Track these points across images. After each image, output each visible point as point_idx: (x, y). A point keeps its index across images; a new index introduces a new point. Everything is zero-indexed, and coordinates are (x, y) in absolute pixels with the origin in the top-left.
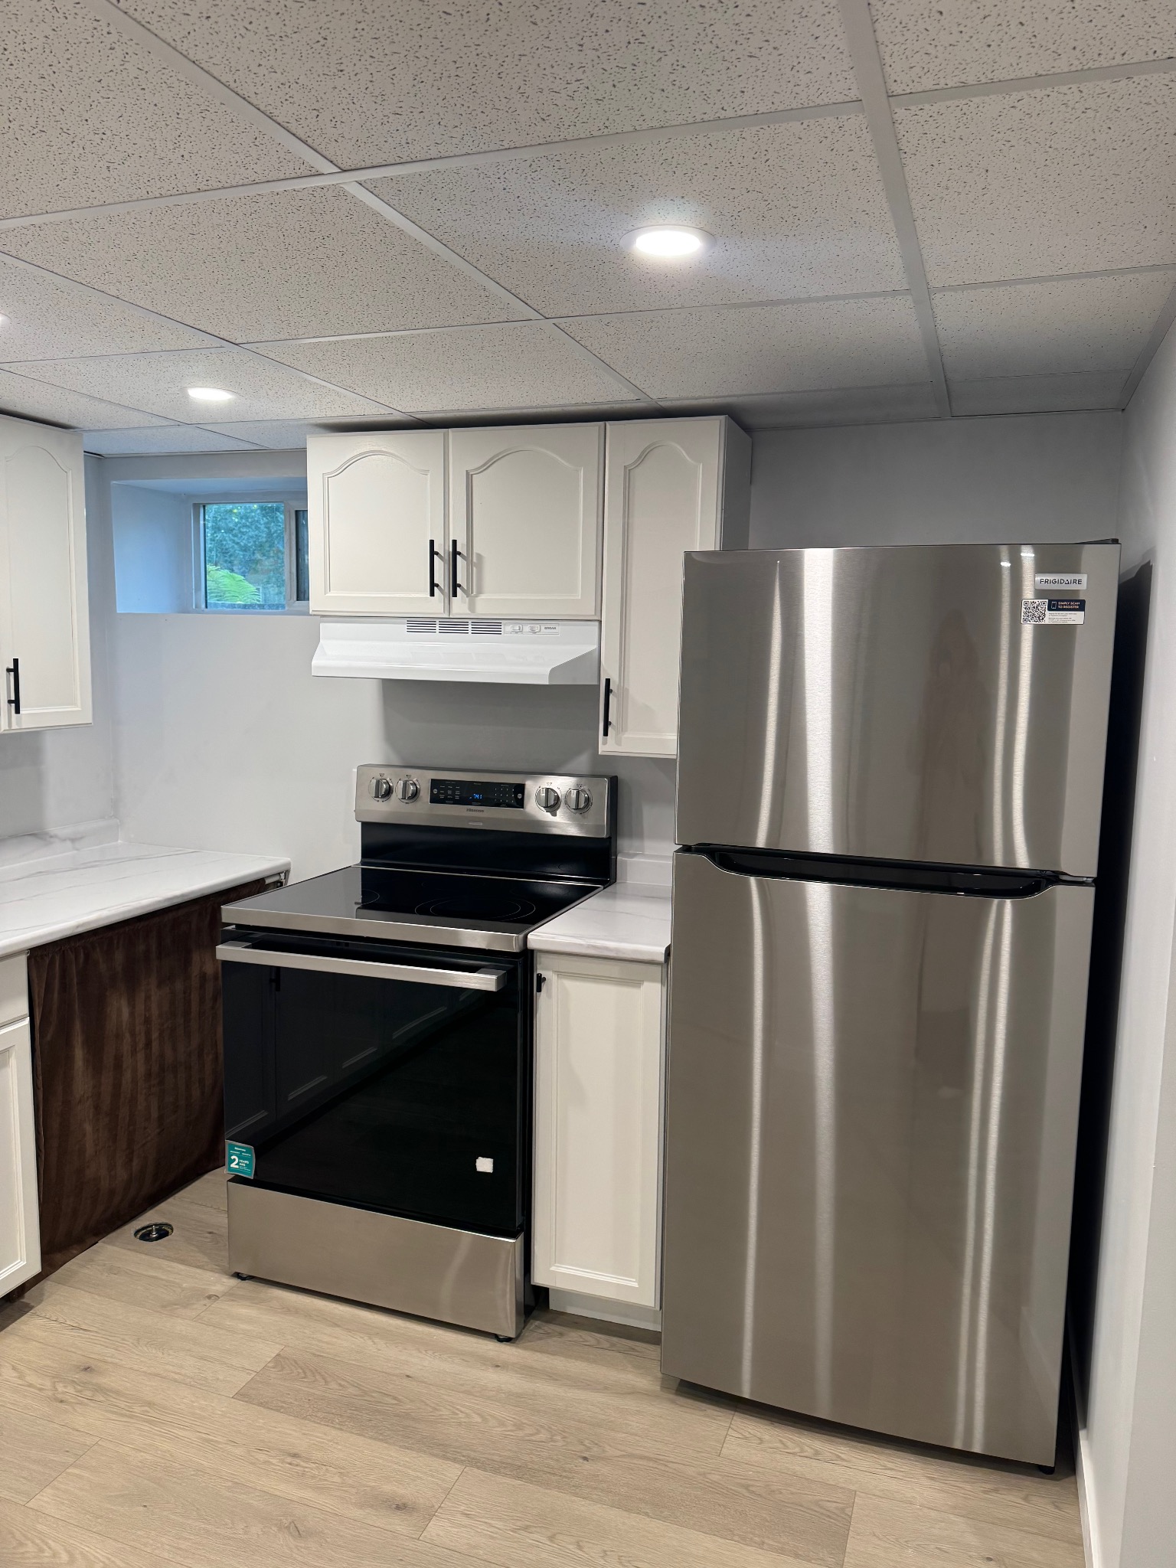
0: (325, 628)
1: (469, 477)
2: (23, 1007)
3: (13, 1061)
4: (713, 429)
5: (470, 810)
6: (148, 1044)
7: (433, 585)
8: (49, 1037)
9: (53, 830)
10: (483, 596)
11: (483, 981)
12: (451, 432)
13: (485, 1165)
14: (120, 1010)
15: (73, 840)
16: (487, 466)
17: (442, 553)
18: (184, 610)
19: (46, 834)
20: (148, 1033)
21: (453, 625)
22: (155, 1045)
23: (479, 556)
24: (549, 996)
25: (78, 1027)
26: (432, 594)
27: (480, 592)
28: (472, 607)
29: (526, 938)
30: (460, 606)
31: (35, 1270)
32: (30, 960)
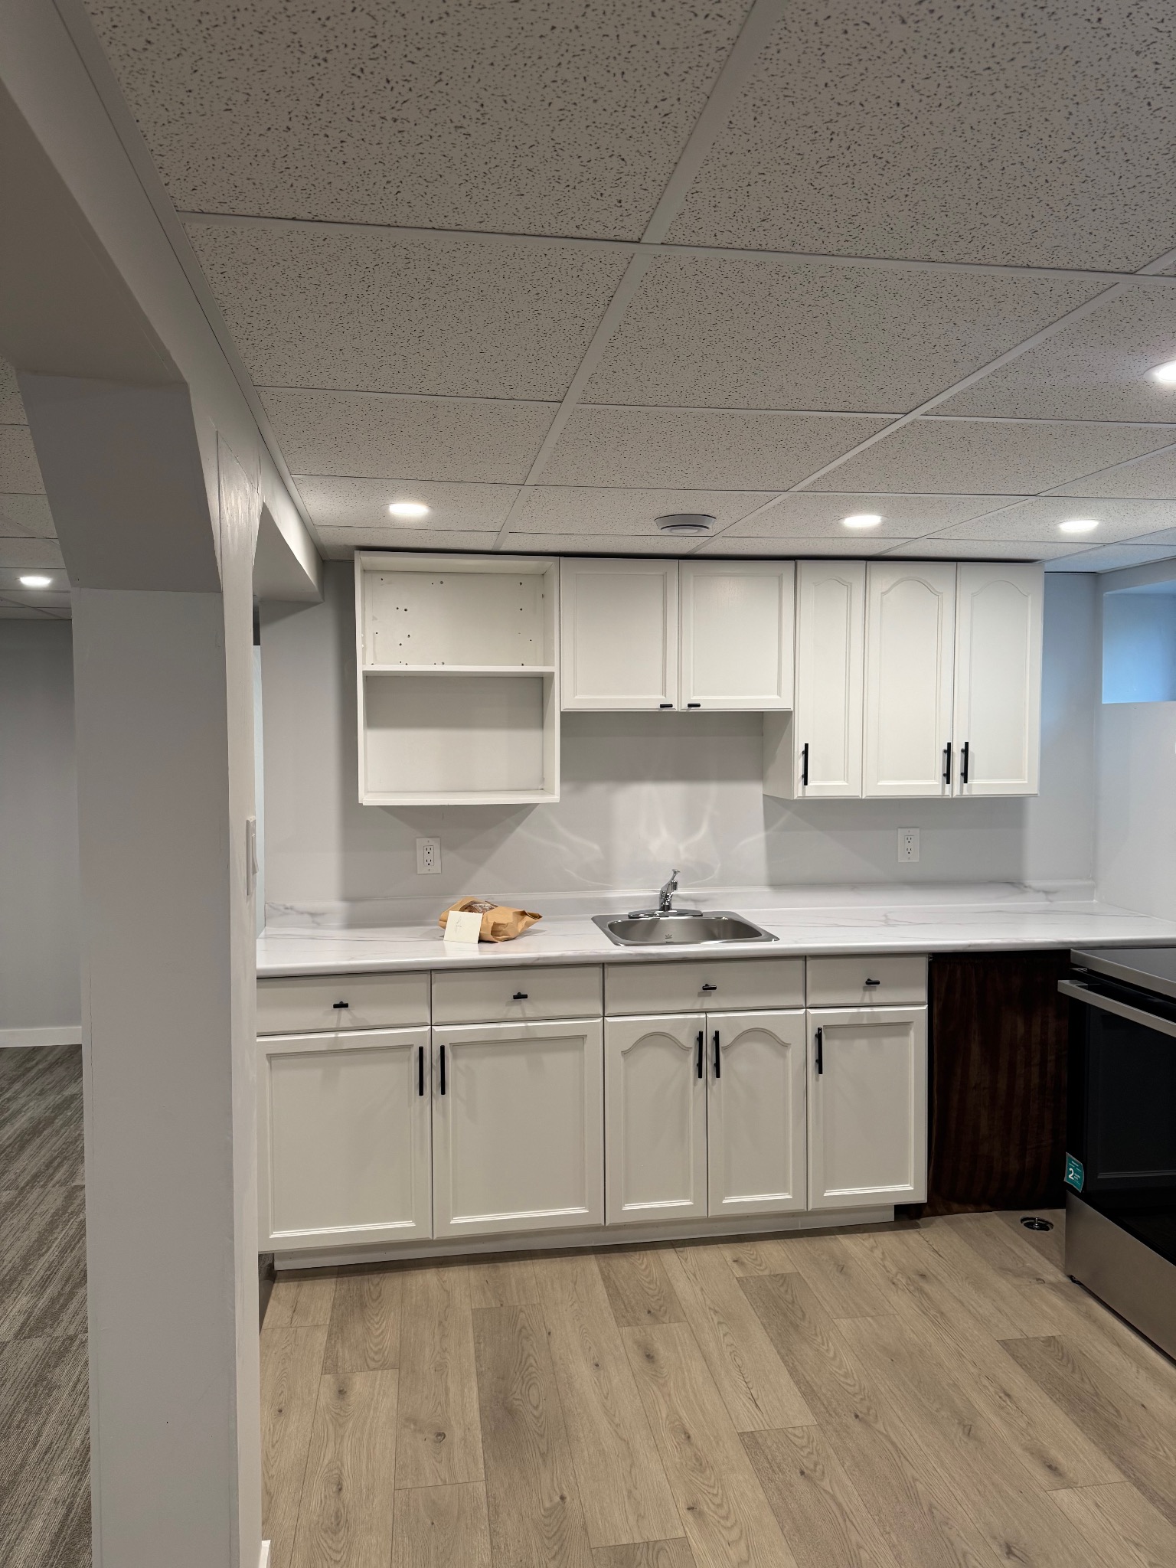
2: (923, 995)
3: (912, 1033)
9: (1029, 882)
15: (1046, 892)
19: (1022, 884)
31: (922, 1197)
32: (930, 963)
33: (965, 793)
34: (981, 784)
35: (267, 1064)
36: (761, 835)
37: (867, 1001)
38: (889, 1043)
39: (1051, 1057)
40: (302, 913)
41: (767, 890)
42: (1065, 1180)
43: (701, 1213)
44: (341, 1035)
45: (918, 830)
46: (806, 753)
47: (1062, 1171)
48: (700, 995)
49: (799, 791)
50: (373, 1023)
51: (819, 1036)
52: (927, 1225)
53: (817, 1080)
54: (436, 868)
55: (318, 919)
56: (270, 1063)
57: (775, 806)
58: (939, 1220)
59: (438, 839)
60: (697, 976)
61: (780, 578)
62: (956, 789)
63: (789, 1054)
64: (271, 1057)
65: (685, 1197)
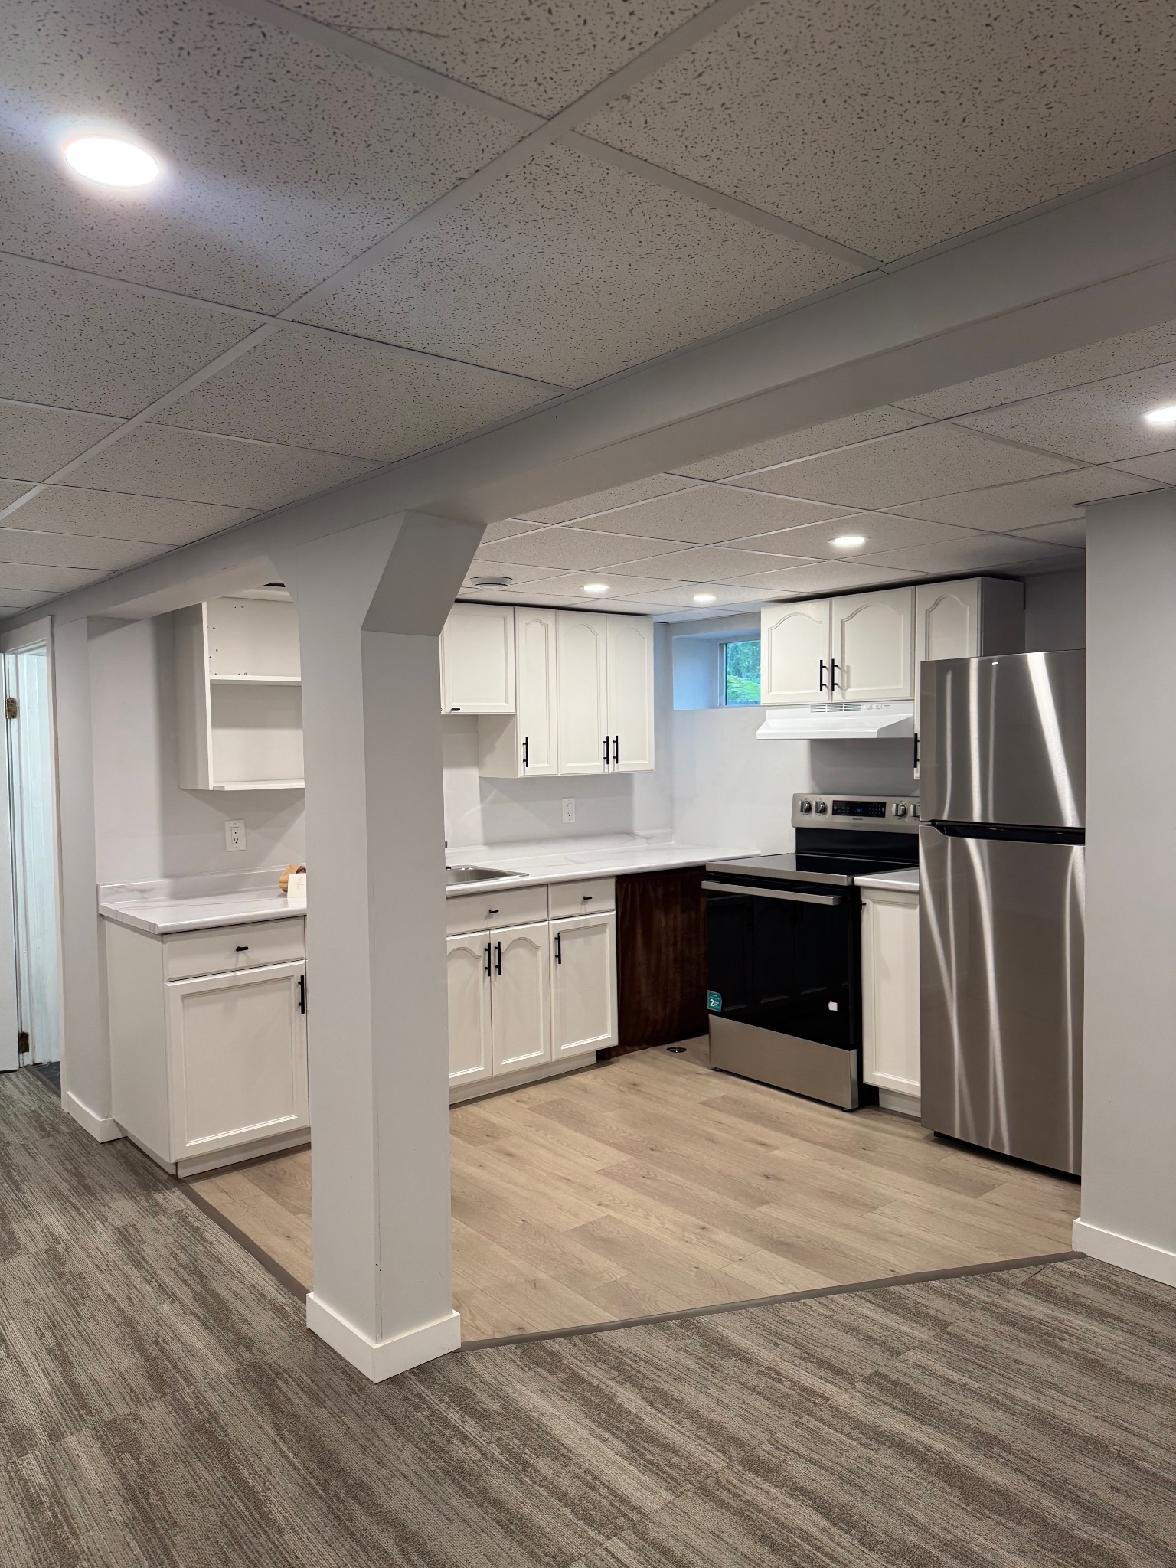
0: (769, 712)
1: (843, 623)
2: (612, 905)
3: (608, 931)
4: (974, 584)
5: (854, 819)
6: (675, 944)
7: (822, 685)
8: (626, 926)
9: (636, 832)
10: (849, 690)
11: (828, 900)
12: (834, 599)
13: (833, 1006)
14: (660, 919)
15: (648, 838)
16: (852, 615)
17: (828, 667)
18: (713, 707)
19: (633, 833)
20: (675, 937)
21: (835, 706)
22: (679, 944)
23: (848, 667)
24: (868, 913)
25: (639, 923)
26: (821, 690)
27: (848, 687)
28: (844, 696)
29: (853, 879)
30: (837, 695)
31: (615, 1042)
32: (616, 882)
33: (616, 770)
34: (624, 766)
35: (181, 1003)
36: (478, 807)
37: (583, 911)
38: (595, 939)
39: (679, 939)
40: (133, 891)
41: (485, 848)
42: (708, 1008)
43: (489, 1075)
44: (238, 973)
45: (573, 799)
46: (526, 744)
47: (705, 1002)
48: (486, 917)
49: (522, 771)
50: (262, 961)
51: (558, 939)
52: (618, 1061)
53: (556, 969)
54: (242, 845)
55: (146, 895)
56: (183, 1002)
57: (487, 784)
58: (622, 1058)
59: (243, 821)
60: (482, 904)
61: (505, 618)
62: (611, 768)
63: (540, 953)
64: (184, 997)
65: (478, 1065)
